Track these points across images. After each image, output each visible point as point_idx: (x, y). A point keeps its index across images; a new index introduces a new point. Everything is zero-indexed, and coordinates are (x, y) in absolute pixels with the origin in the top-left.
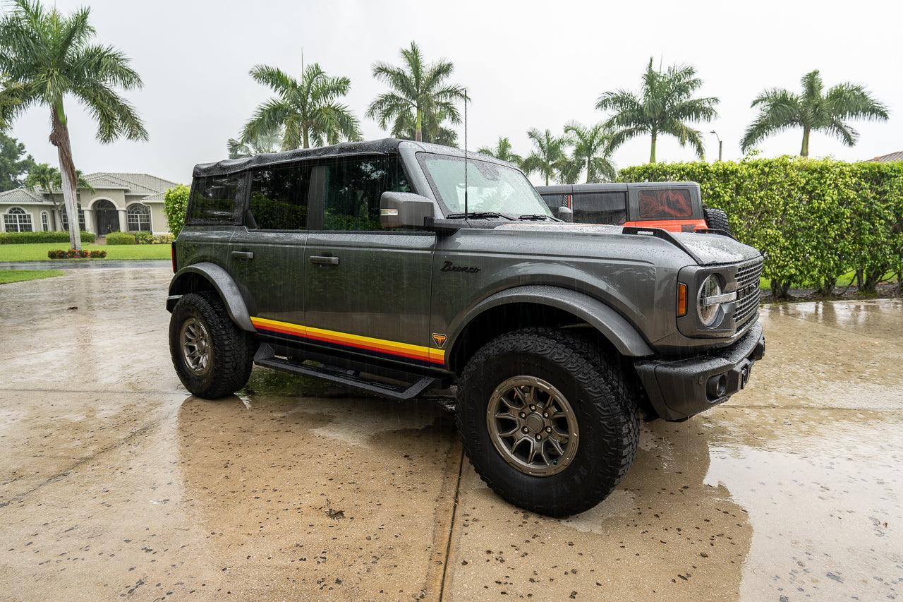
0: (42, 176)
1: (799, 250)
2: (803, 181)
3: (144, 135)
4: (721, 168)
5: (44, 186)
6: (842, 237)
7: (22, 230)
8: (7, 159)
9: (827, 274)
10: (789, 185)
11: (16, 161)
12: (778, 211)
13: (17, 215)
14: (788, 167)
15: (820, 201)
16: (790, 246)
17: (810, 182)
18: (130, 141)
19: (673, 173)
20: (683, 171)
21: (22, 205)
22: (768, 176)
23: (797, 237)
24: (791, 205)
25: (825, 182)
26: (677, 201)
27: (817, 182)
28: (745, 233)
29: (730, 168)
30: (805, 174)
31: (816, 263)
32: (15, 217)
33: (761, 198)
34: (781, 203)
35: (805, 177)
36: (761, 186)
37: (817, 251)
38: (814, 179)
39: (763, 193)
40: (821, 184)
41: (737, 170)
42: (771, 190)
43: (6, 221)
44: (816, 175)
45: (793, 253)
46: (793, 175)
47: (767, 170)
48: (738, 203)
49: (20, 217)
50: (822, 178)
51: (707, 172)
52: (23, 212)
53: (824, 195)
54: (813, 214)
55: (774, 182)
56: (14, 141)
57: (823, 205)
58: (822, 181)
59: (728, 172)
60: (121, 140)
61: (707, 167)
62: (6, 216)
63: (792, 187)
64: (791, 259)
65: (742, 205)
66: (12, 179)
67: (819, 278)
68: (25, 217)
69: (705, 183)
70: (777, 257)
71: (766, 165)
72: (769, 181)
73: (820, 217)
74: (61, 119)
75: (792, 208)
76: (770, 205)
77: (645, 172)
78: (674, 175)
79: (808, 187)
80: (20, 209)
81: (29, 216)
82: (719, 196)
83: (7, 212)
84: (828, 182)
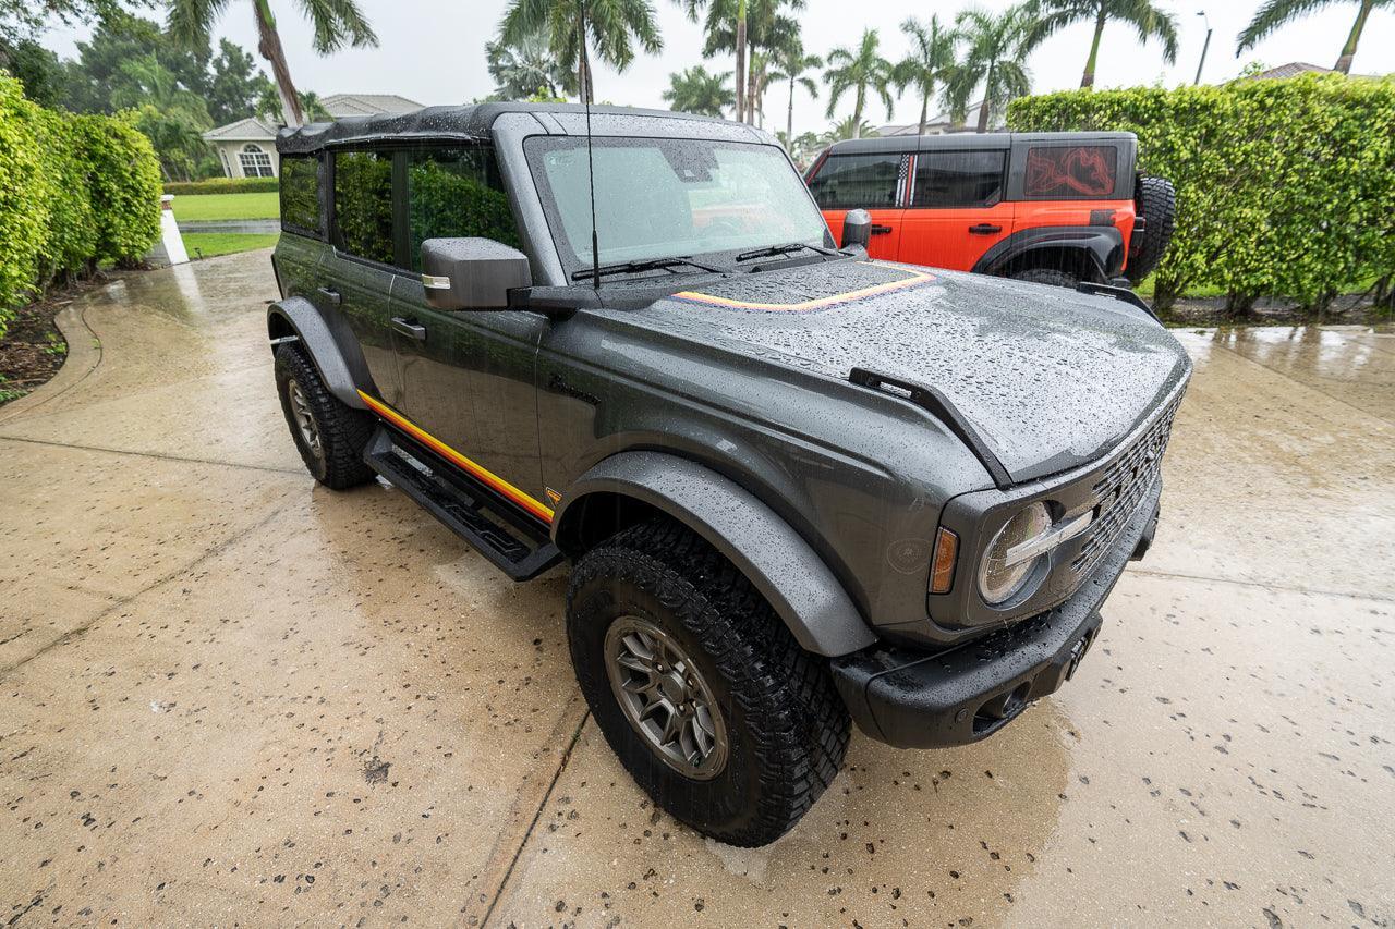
0: (272, 101)
1: (1290, 244)
2: (1333, 122)
3: (373, 39)
4: (1186, 98)
5: (275, 116)
6: (1373, 222)
7: (262, 175)
8: (236, 77)
9: (1328, 283)
10: (1304, 130)
11: (248, 79)
12: (1271, 177)
13: (254, 154)
14: (1312, 95)
15: (1351, 159)
16: (1275, 238)
17: (1344, 124)
18: (358, 50)
19: (1100, 108)
20: (1119, 104)
21: (257, 141)
22: (1268, 114)
23: (1293, 222)
24: (1296, 167)
25: (1372, 125)
26: (1093, 167)
27: (1357, 123)
28: (1202, 215)
29: (1204, 99)
30: (1339, 108)
31: (1313, 265)
32: (251, 156)
33: (1246, 154)
34: (1280, 163)
35: (1337, 115)
36: (1252, 132)
37: (1320, 246)
38: (1354, 118)
39: (1252, 144)
40: (1364, 127)
41: (1214, 104)
42: (1268, 139)
43: (243, 163)
44: (1359, 111)
45: (1277, 248)
46: (1317, 111)
47: (1270, 101)
48: (1203, 163)
49: (257, 156)
50: (1368, 116)
51: (1160, 105)
52: (260, 151)
53: (1362, 149)
54: (1332, 182)
55: (1279, 124)
56: (239, 50)
57: (1355, 167)
58: (1368, 123)
59: (1198, 107)
60: (346, 50)
61: (1162, 98)
62: (241, 156)
63: (1309, 134)
64: (1272, 258)
65: (1209, 167)
66: (247, 103)
67: (1310, 290)
68: (262, 156)
69: (1153, 126)
70: (1248, 255)
71: (1269, 94)
72: (1269, 123)
73: (1345, 188)
74: (267, 19)
75: (1295, 171)
76: (1259, 167)
77: (1053, 106)
78: (1102, 113)
79: (1337, 134)
80: (255, 147)
81: (267, 156)
82: (1172, 150)
83: (242, 151)
84: (1378, 126)
